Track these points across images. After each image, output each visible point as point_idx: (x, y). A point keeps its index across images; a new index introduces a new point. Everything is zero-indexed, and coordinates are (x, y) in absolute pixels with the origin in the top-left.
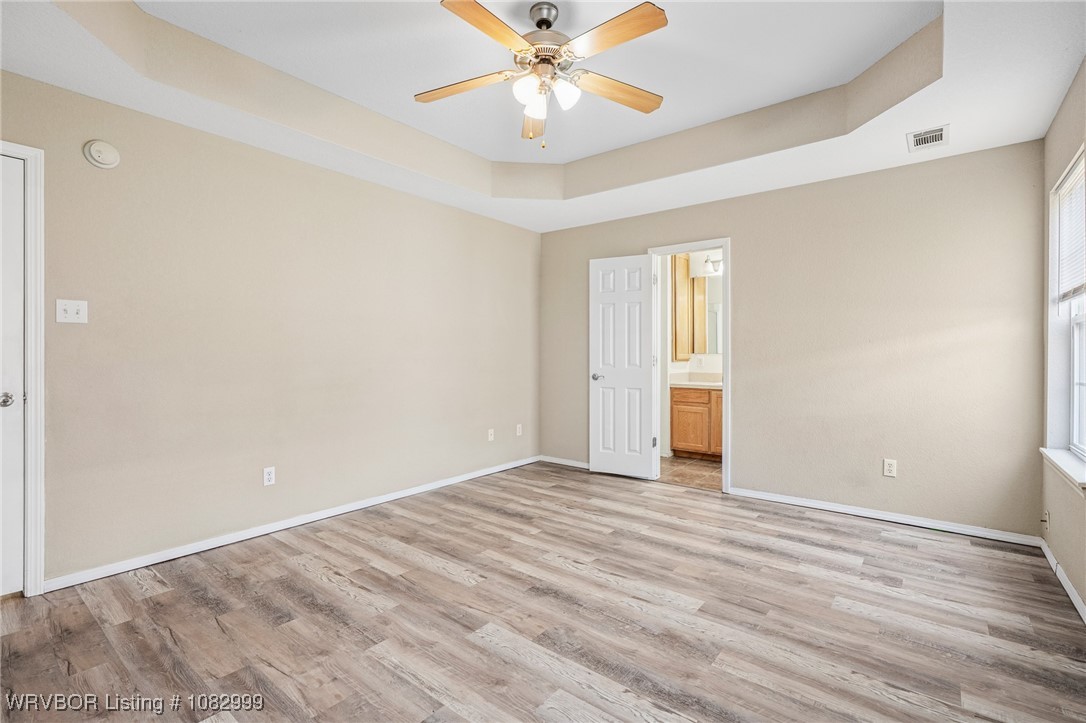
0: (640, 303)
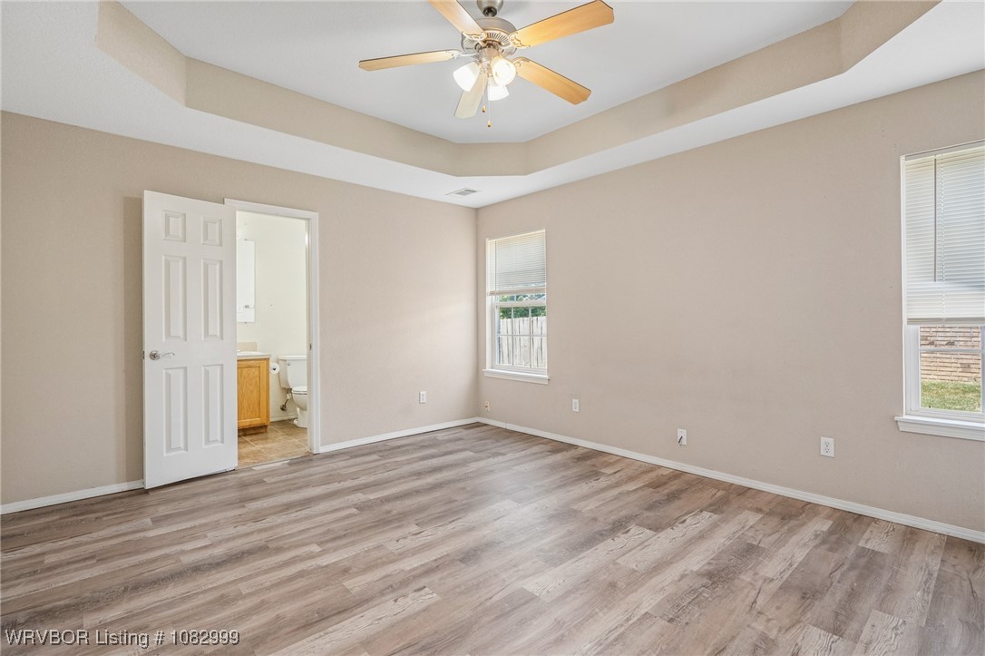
0: (221, 262)
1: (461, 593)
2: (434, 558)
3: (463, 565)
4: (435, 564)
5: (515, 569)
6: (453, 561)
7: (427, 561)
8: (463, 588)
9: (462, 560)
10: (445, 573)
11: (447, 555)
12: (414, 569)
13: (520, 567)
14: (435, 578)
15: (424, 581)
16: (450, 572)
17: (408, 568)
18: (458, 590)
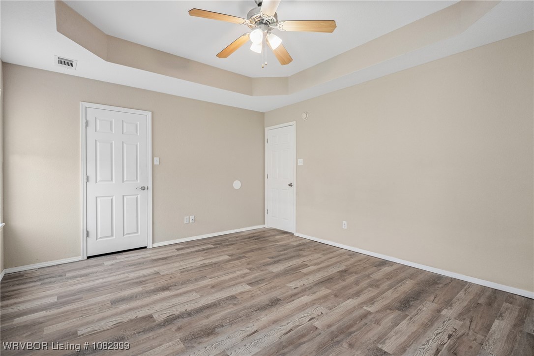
1: (278, 286)
2: (294, 301)
3: (279, 297)
4: (293, 298)
5: (252, 295)
6: (284, 300)
7: (298, 300)
8: (277, 288)
9: (279, 300)
10: (287, 294)
11: (288, 303)
12: (302, 296)
13: (250, 295)
14: (290, 292)
15: (296, 291)
16: (284, 295)
17: (306, 296)
18: (280, 287)
